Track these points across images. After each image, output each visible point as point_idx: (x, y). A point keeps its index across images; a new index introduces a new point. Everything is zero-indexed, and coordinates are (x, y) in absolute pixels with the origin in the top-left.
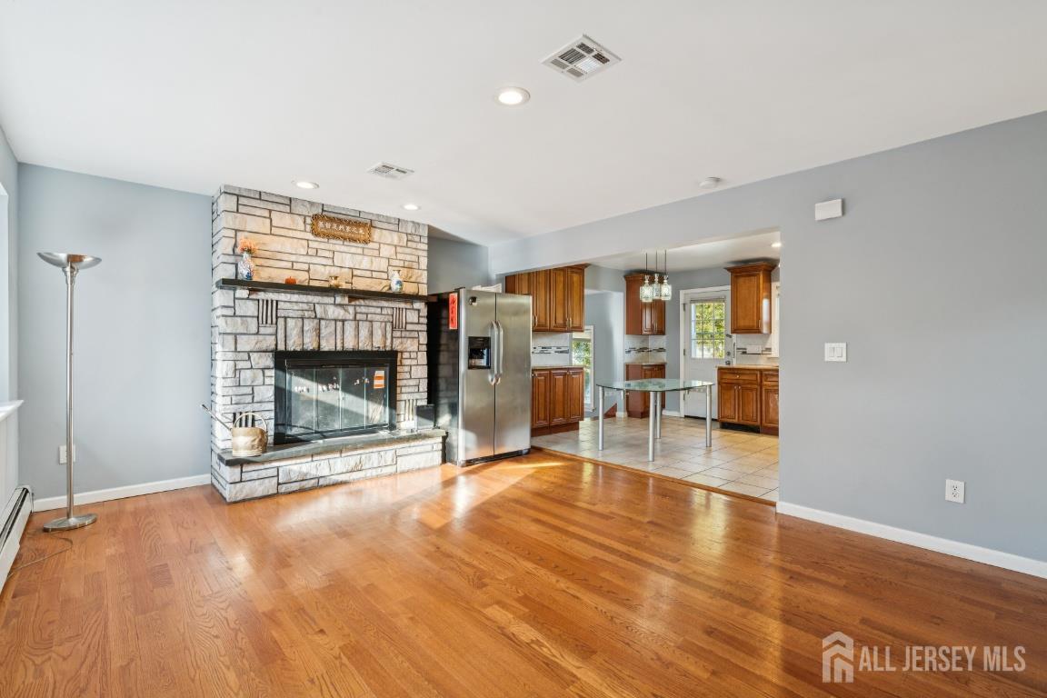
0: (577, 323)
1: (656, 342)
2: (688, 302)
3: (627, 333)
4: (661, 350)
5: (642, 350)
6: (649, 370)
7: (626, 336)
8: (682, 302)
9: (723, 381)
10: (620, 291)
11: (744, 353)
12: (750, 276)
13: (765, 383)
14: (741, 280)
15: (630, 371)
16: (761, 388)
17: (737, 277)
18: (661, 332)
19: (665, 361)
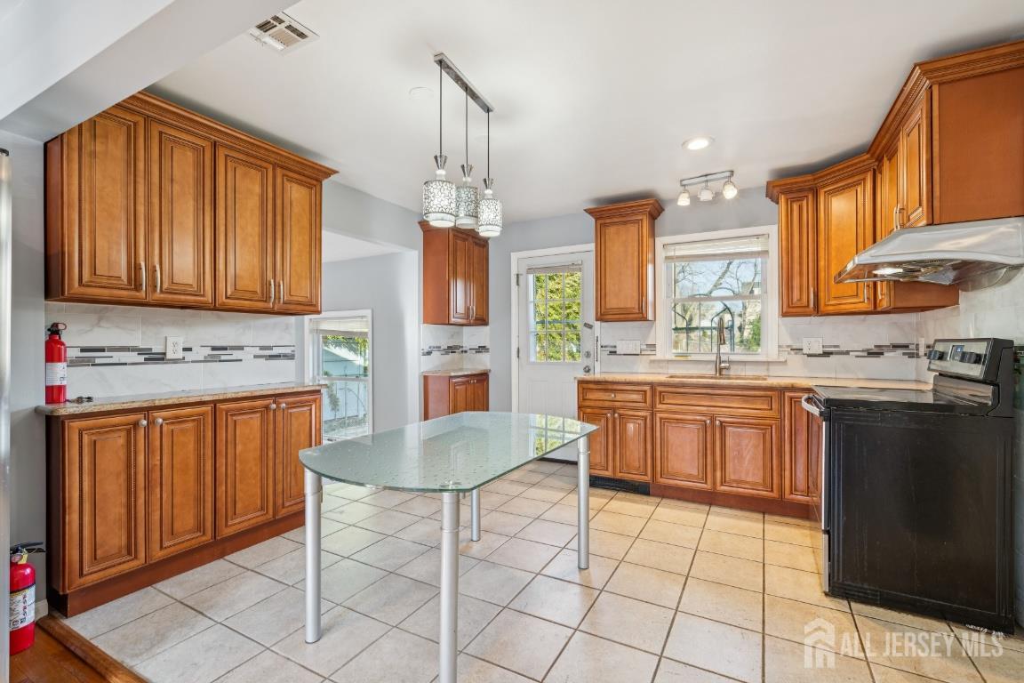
0: (302, 293)
1: (473, 336)
2: (523, 271)
3: (426, 321)
4: (482, 349)
5: (451, 349)
6: (463, 383)
7: (423, 326)
8: (514, 271)
9: (587, 403)
10: (413, 247)
11: (613, 353)
12: (625, 223)
13: (660, 406)
14: (611, 231)
15: (431, 387)
16: (653, 415)
17: (604, 225)
18: (482, 321)
19: (489, 368)
